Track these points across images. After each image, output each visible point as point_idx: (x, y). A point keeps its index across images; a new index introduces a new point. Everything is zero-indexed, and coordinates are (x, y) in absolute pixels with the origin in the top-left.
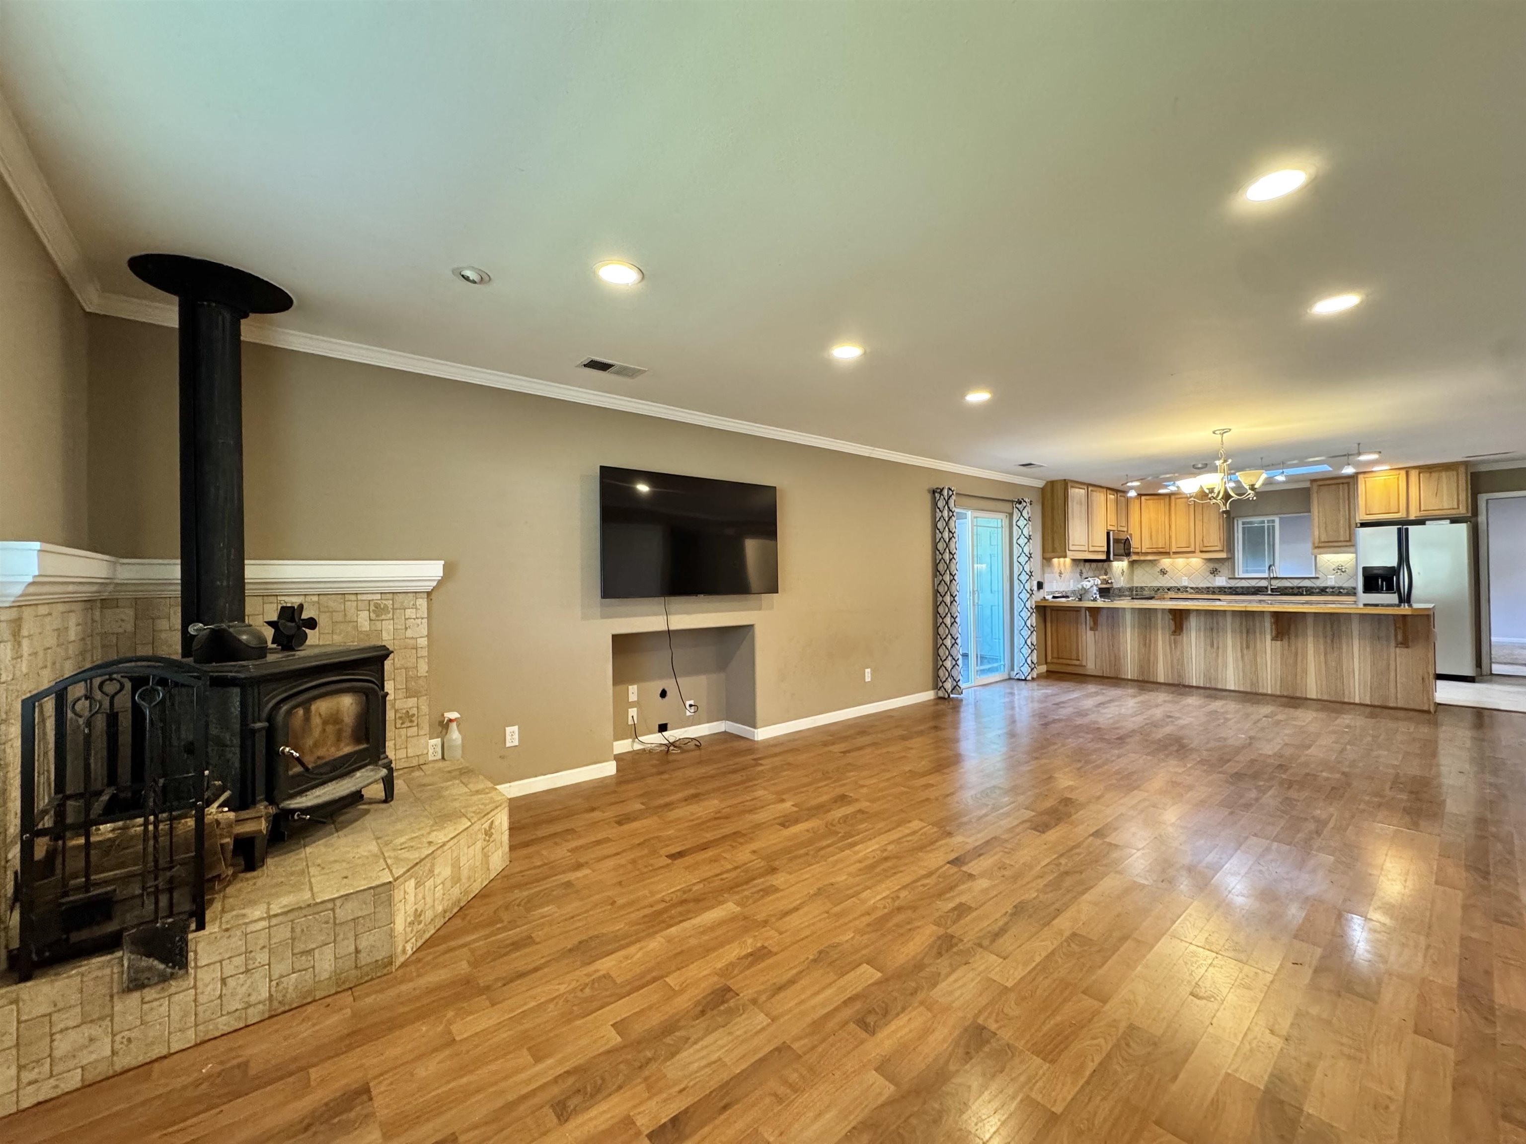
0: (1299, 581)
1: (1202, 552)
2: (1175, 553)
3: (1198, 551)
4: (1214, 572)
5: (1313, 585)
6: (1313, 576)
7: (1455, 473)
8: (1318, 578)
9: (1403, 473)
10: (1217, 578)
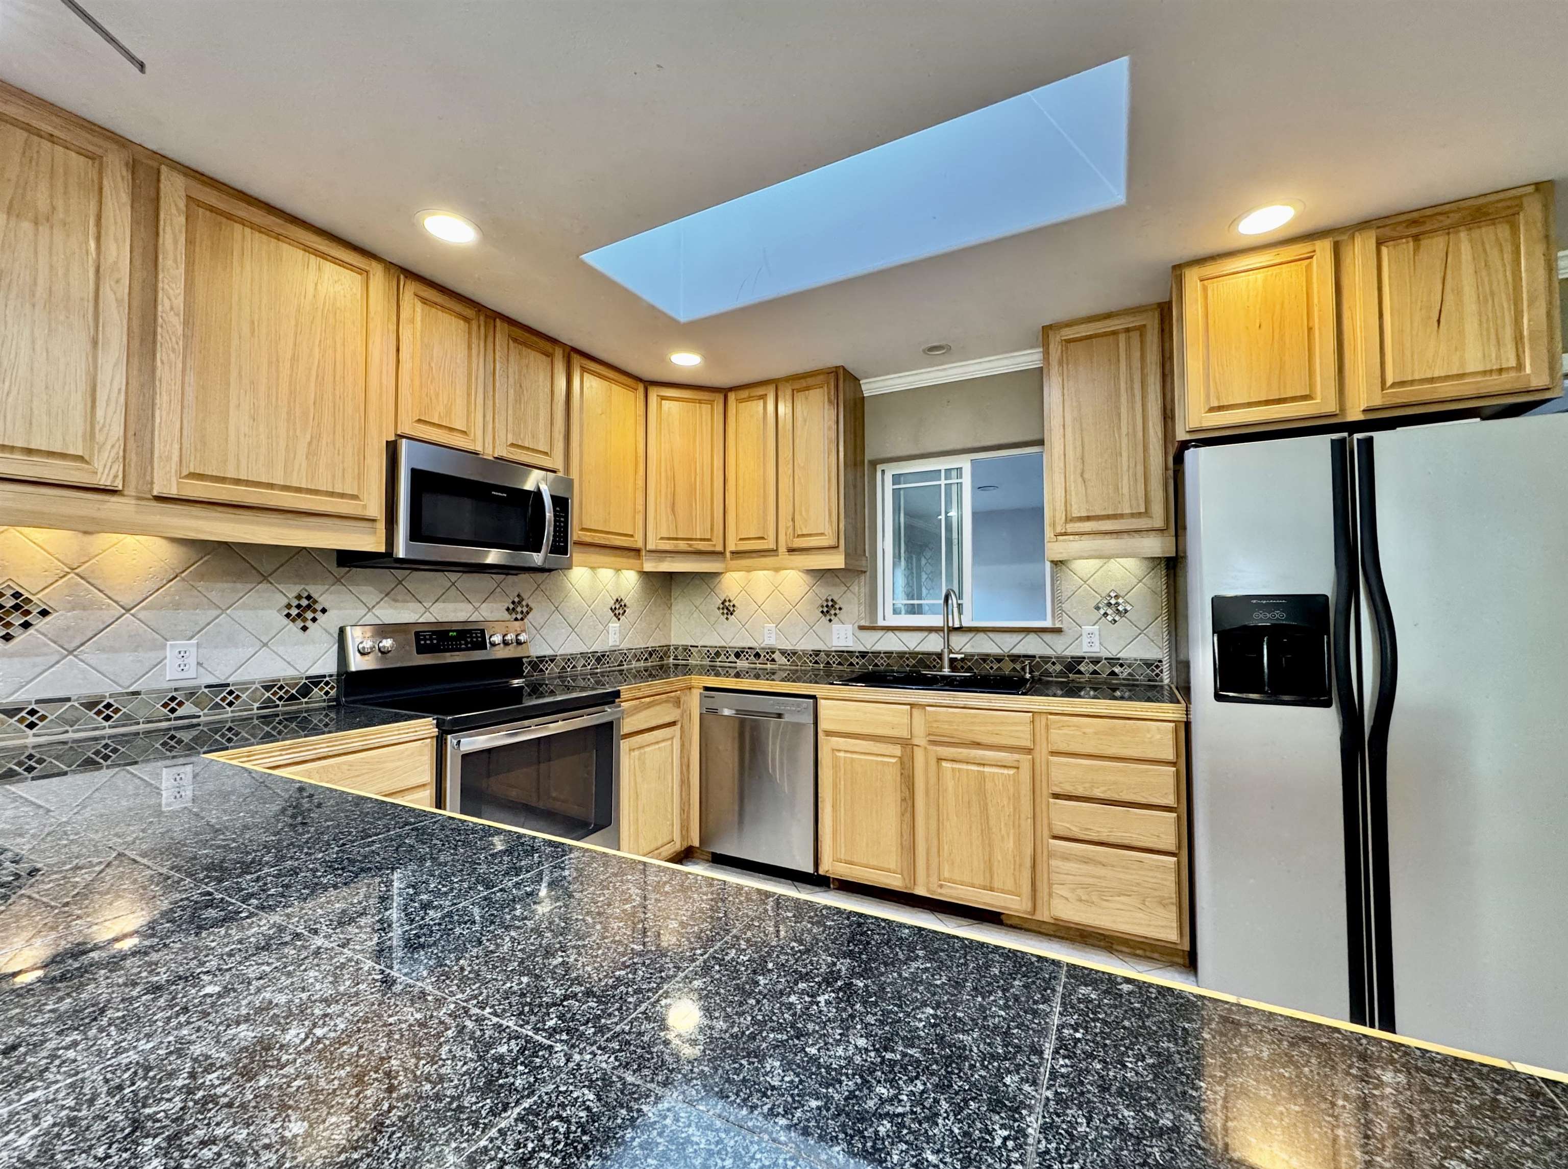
0: (1016, 638)
1: (791, 550)
2: (737, 554)
3: (782, 549)
4: (829, 609)
5: (1049, 652)
6: (1048, 624)
7: (1503, 231)
8: (1058, 631)
9: (1324, 248)
10: (836, 626)
